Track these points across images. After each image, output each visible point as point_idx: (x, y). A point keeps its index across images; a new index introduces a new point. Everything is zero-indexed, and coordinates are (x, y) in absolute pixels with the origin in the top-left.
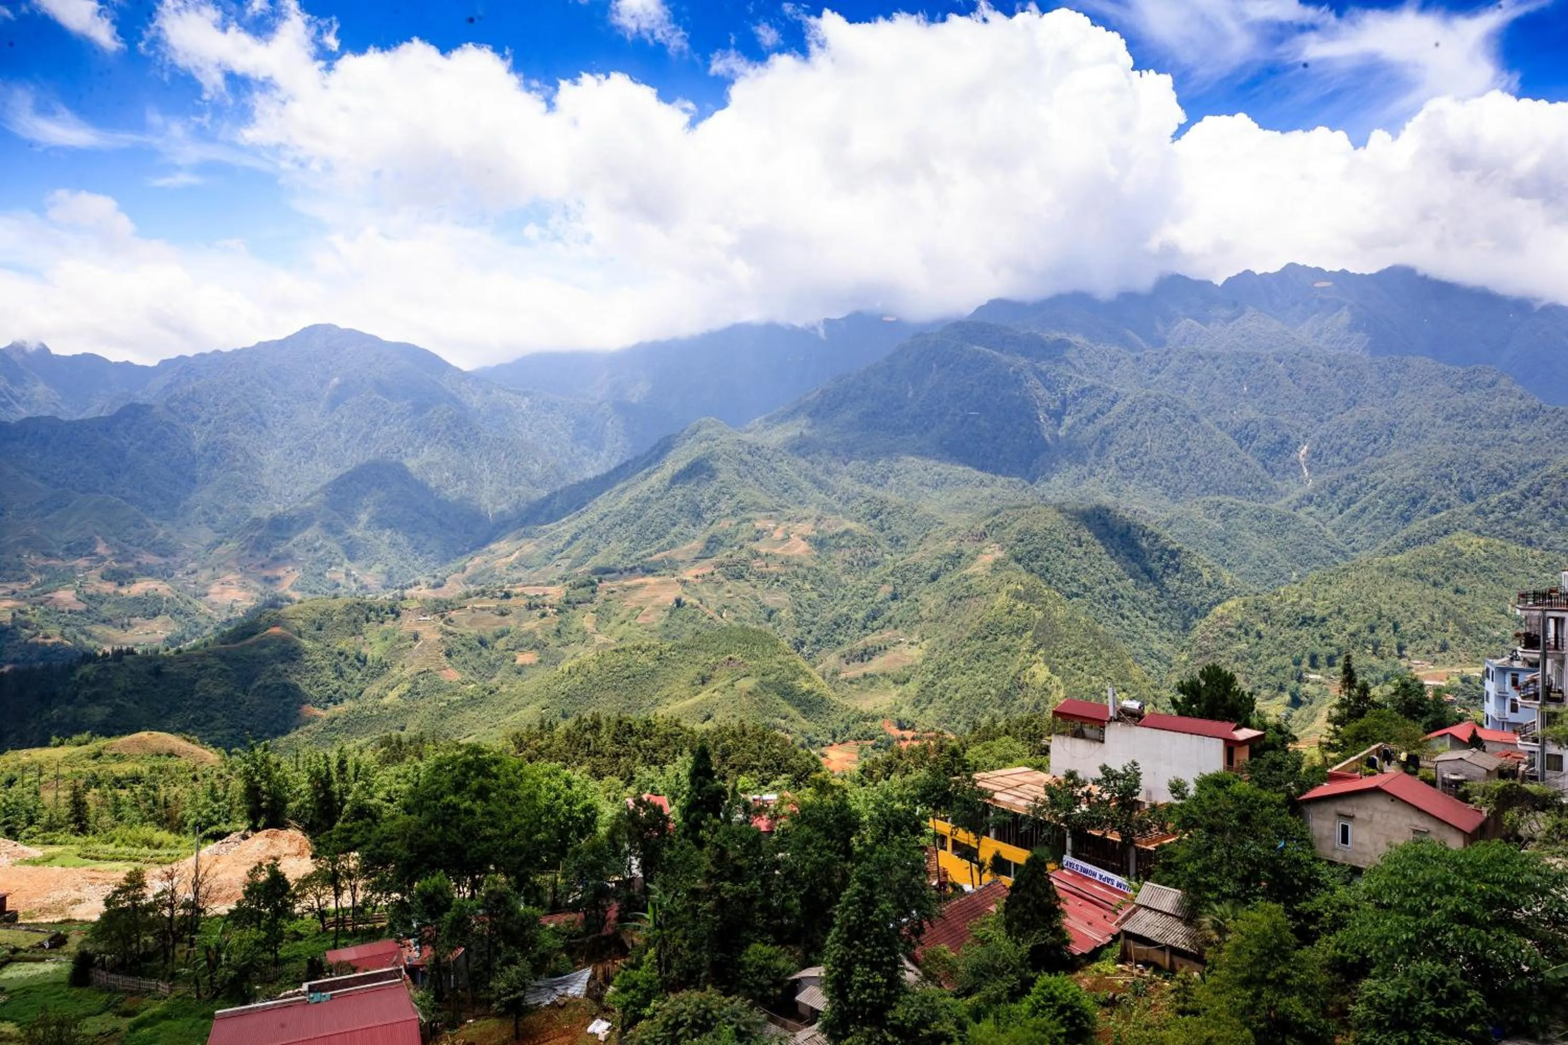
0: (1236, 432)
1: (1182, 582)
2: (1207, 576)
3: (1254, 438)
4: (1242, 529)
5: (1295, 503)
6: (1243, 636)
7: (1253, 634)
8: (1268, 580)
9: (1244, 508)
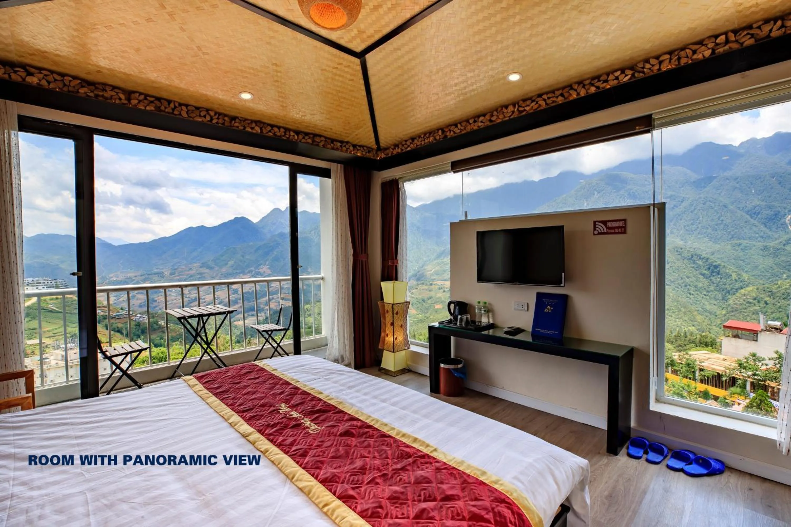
0: (748, 211)
1: (721, 279)
2: (734, 276)
3: (759, 213)
4: (754, 255)
5: (784, 242)
6: (756, 303)
7: (763, 302)
8: (769, 278)
9: (754, 246)
